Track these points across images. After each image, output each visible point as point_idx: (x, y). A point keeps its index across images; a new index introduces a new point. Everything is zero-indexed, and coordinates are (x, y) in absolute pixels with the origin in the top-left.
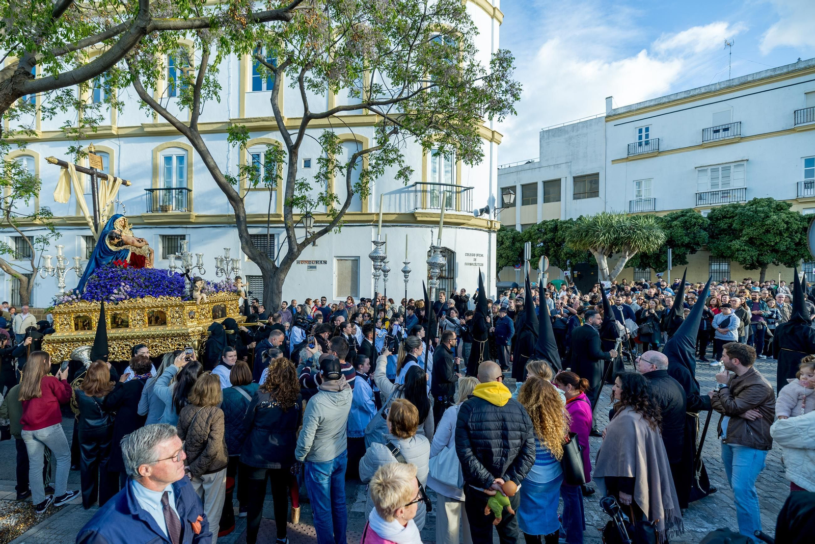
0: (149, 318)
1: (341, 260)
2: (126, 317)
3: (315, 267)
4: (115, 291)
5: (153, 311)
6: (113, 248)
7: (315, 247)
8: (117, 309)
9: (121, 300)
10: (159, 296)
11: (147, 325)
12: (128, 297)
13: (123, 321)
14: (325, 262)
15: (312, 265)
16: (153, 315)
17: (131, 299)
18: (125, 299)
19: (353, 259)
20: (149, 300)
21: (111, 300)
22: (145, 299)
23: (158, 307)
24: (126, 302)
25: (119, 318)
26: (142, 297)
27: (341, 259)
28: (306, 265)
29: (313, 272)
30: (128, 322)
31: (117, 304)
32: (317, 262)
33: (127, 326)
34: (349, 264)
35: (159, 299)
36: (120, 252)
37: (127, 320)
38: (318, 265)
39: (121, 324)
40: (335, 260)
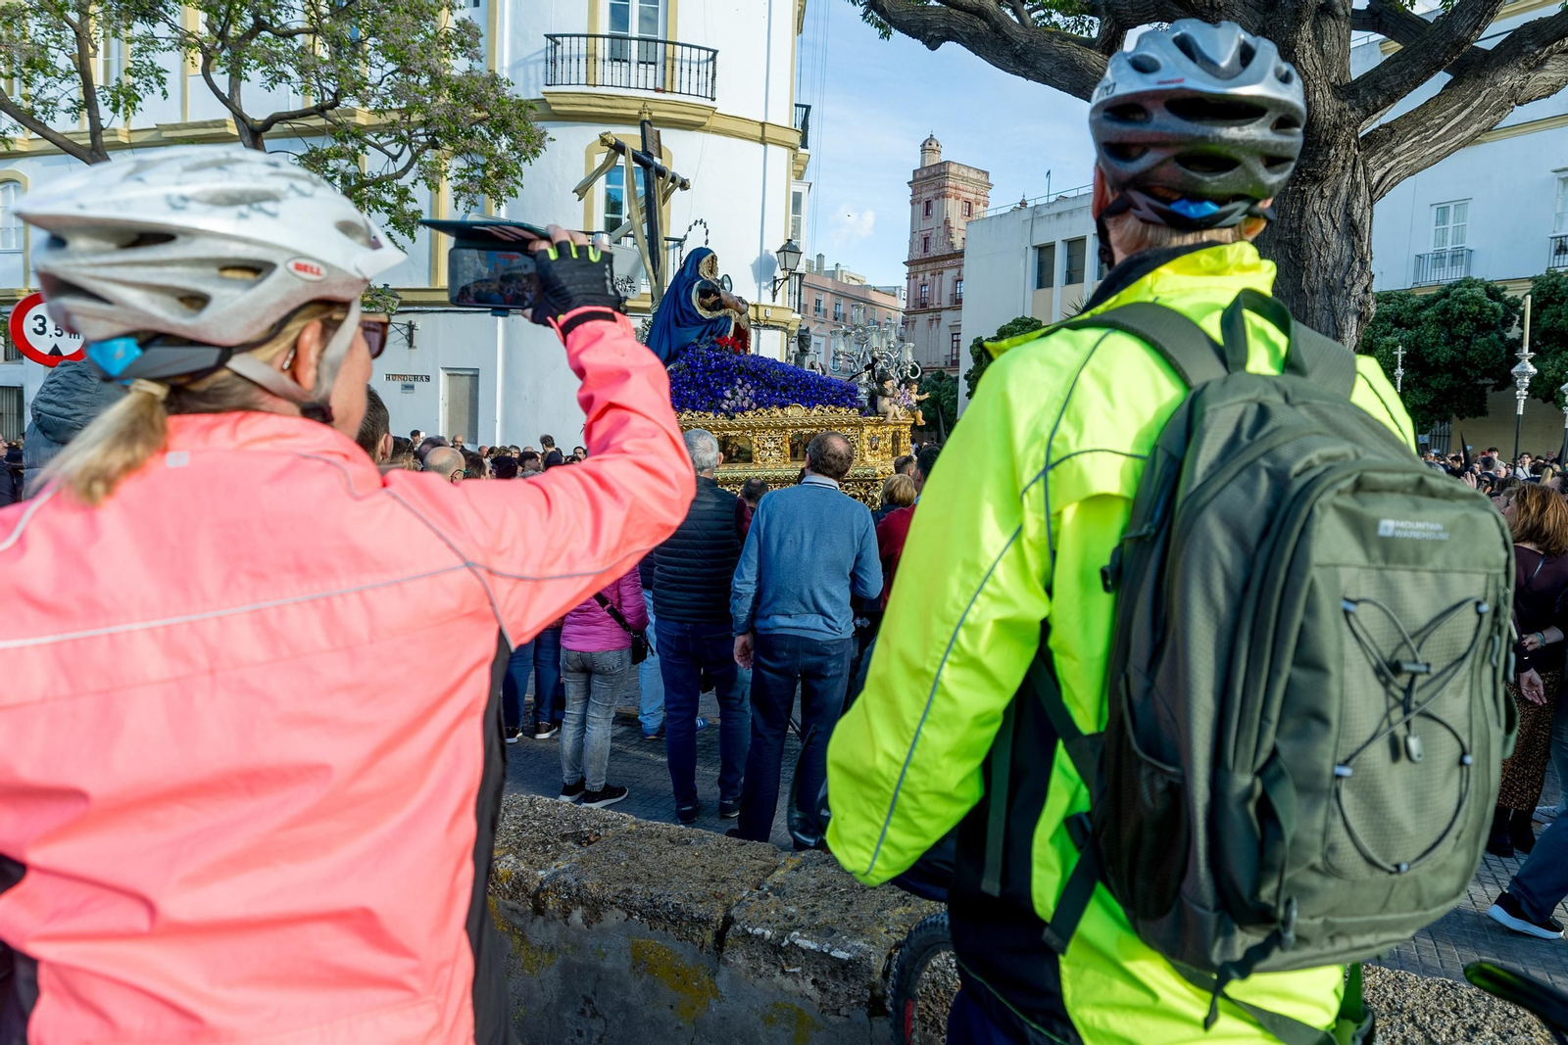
0: (792, 447)
1: (454, 375)
2: (747, 443)
3: (412, 387)
4: (728, 394)
5: (801, 434)
6: (706, 315)
7: (413, 350)
8: (733, 428)
9: (742, 410)
10: (814, 406)
11: (788, 459)
12: (754, 405)
13: (740, 451)
14: (428, 379)
15: (408, 383)
16: (800, 442)
17: (760, 410)
18: (749, 408)
19: (471, 373)
20: (796, 413)
21: (722, 410)
22: (789, 411)
23: (812, 426)
24: (750, 414)
25: (733, 445)
26: (782, 406)
27: (453, 373)
28: (399, 384)
29: (409, 396)
30: (750, 452)
31: (734, 417)
32: (415, 377)
33: (749, 460)
34: (466, 381)
35: (815, 411)
36: (715, 321)
37: (748, 449)
38: (417, 384)
39: (737, 456)
40: (442, 376)
